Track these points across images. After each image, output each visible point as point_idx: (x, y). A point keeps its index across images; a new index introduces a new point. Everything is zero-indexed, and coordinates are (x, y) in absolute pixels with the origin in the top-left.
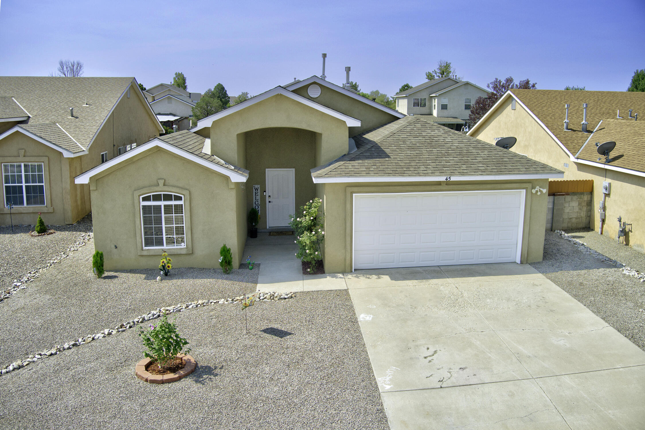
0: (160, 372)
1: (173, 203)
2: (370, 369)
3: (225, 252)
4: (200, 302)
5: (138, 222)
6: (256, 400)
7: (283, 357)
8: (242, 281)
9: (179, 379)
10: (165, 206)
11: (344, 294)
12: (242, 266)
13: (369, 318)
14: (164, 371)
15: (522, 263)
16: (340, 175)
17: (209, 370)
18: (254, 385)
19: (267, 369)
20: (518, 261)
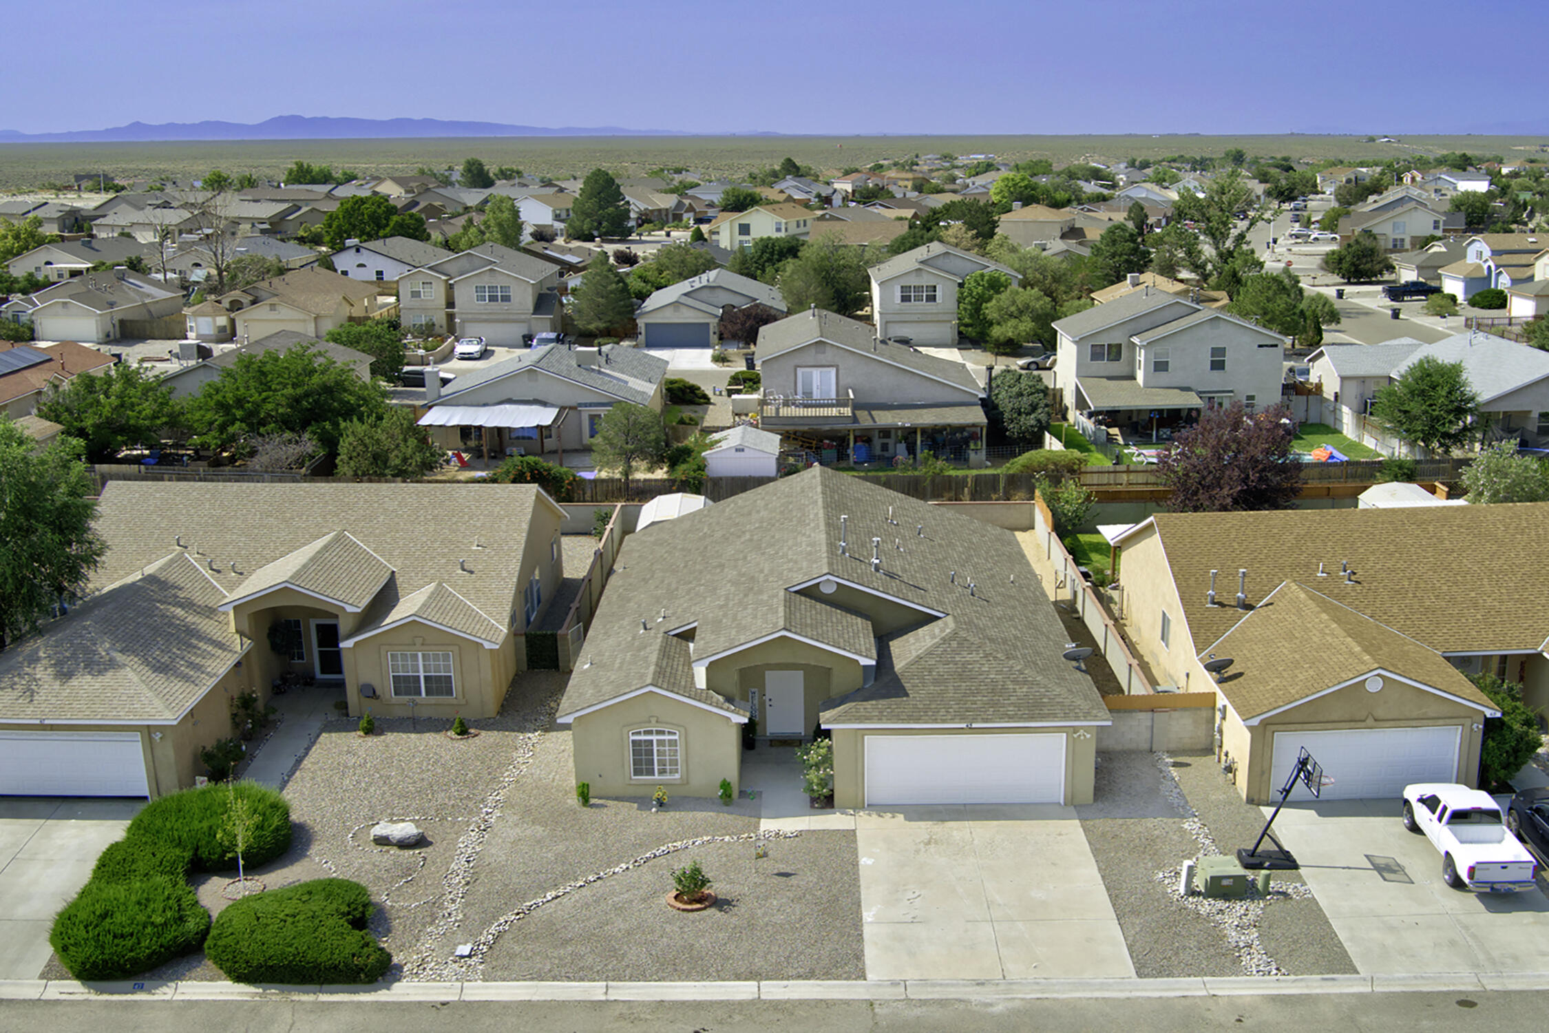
0: (686, 903)
1: (667, 737)
2: (859, 906)
3: (725, 785)
4: (705, 838)
5: (626, 754)
6: (767, 925)
7: (788, 893)
8: (744, 815)
9: (704, 909)
10: (657, 740)
11: (850, 835)
12: (742, 794)
13: (870, 862)
14: (690, 902)
15: (1065, 804)
16: (850, 721)
17: (728, 902)
18: (765, 914)
19: (775, 903)
20: (1062, 802)
